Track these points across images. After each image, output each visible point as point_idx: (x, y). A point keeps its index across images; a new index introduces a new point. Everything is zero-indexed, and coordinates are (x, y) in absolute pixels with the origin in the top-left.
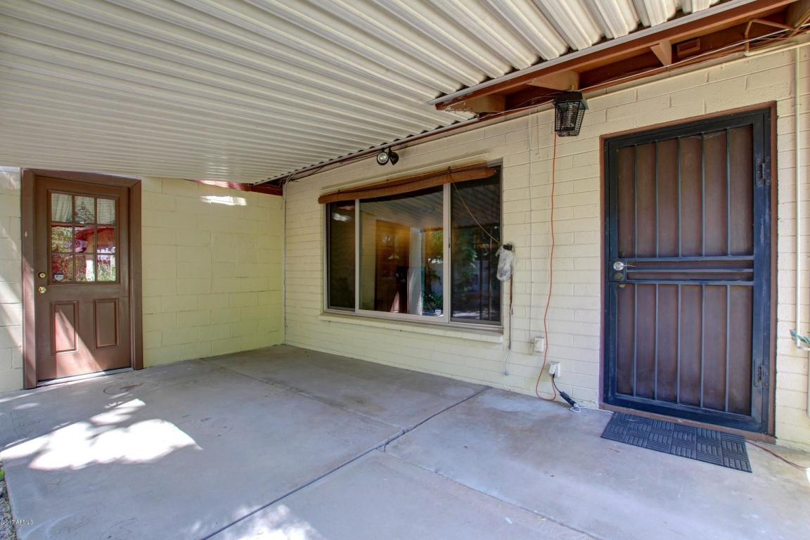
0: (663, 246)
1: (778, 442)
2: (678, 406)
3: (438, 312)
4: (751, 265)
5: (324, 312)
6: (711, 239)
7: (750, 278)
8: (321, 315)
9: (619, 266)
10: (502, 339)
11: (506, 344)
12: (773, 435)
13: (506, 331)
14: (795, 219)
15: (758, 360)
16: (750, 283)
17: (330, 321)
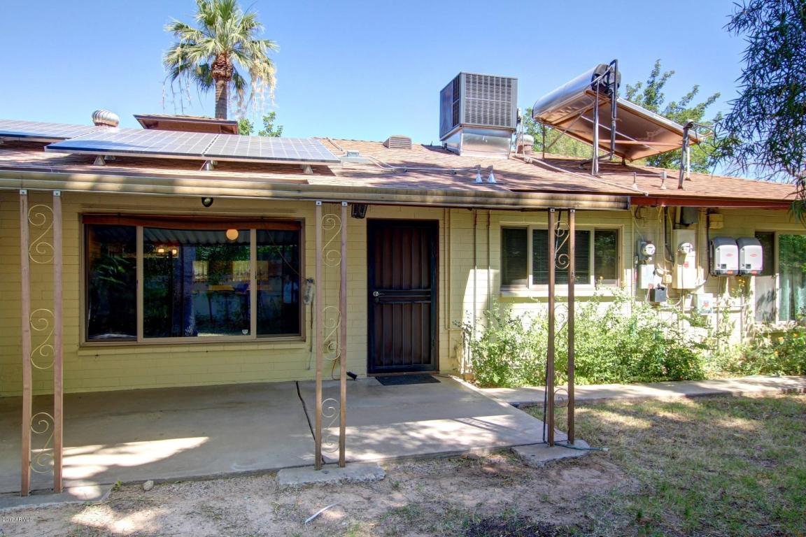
0: (396, 283)
1: (440, 372)
2: (403, 366)
3: (245, 332)
4: (429, 293)
5: (81, 347)
6: (415, 282)
7: (429, 299)
8: (79, 350)
9: (376, 294)
10: (305, 346)
11: (309, 348)
12: (439, 370)
13: (308, 340)
14: (445, 273)
15: (433, 338)
16: (429, 302)
17: (97, 355)
